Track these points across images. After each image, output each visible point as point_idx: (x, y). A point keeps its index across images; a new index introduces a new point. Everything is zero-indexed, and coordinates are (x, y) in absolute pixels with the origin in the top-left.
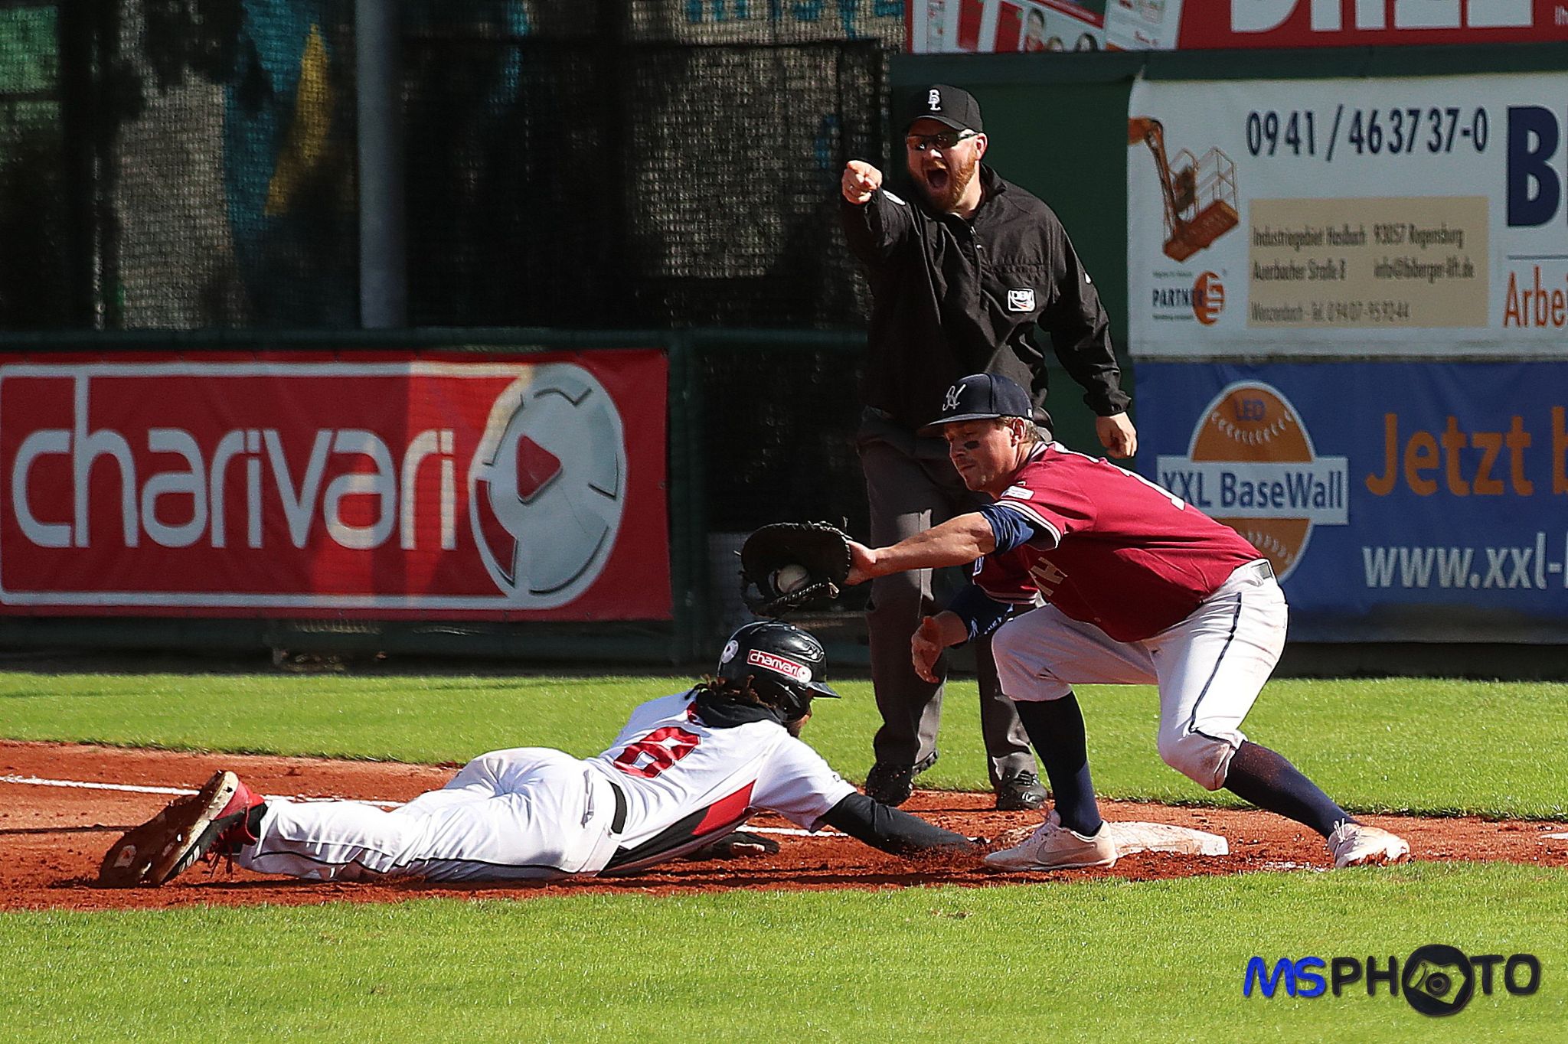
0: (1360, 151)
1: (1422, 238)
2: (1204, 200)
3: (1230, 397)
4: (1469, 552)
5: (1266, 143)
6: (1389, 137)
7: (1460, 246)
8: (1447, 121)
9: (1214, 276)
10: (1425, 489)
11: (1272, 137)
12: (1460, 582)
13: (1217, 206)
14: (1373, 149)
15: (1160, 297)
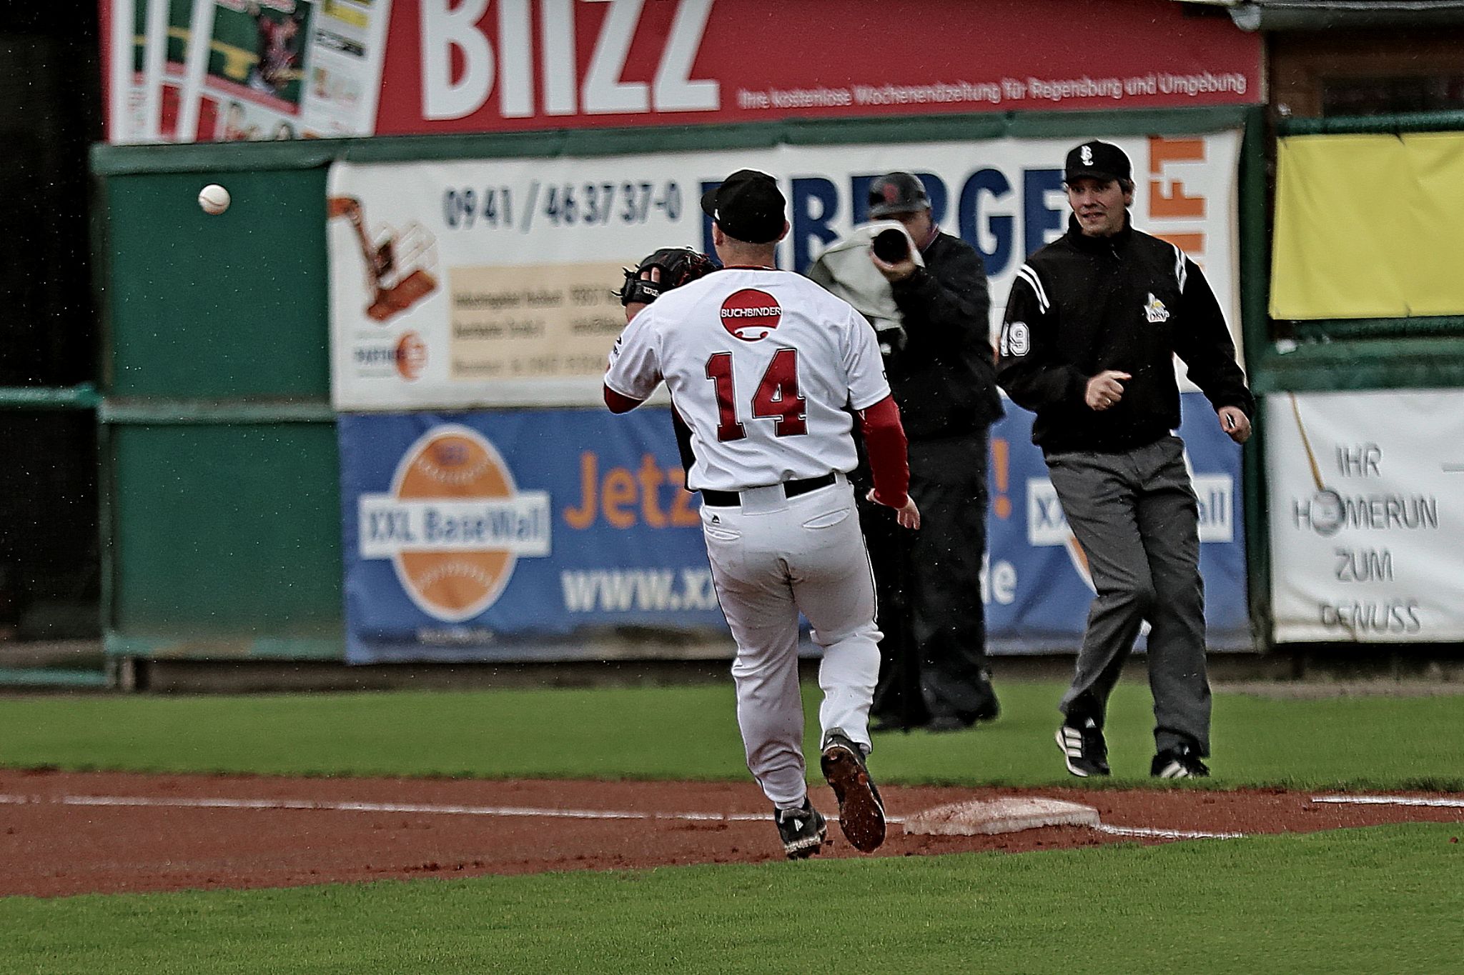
0: (556, 221)
2: (404, 266)
3: (432, 443)
5: (464, 217)
6: (582, 207)
8: (639, 194)
9: (414, 336)
10: (623, 520)
11: (469, 210)
12: (661, 604)
13: (416, 275)
14: (569, 219)
15: (365, 356)
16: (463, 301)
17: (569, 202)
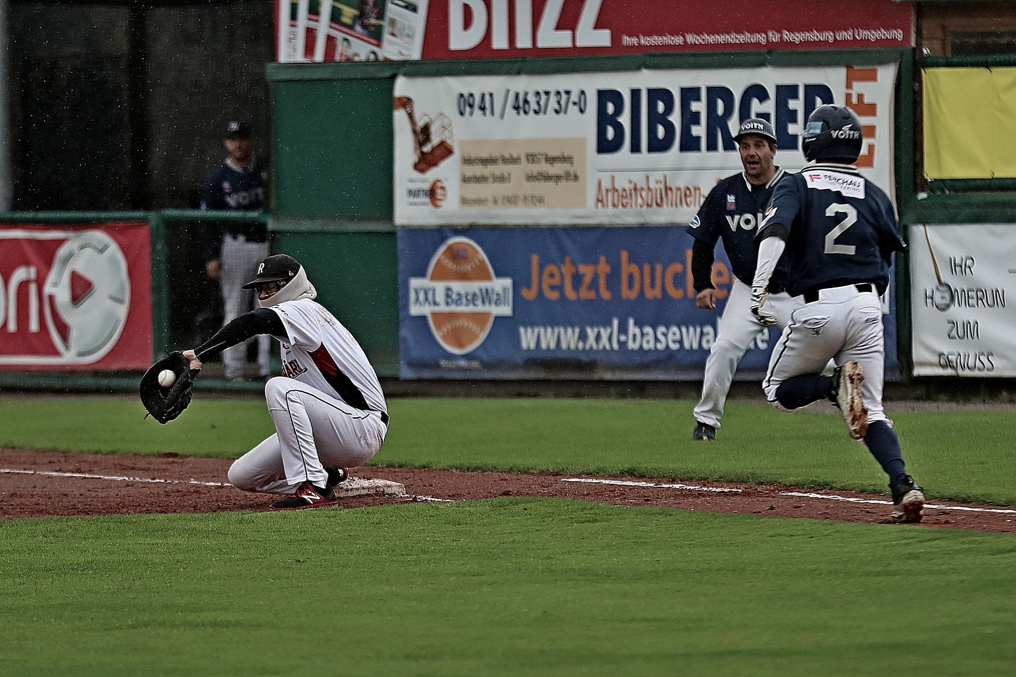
0: (518, 113)
1: (551, 160)
2: (435, 140)
3: (450, 248)
4: (577, 330)
5: (468, 109)
6: (533, 105)
7: (572, 163)
8: (564, 96)
9: (440, 181)
10: (553, 295)
11: (471, 106)
12: (572, 346)
13: (442, 144)
14: (526, 113)
15: (412, 193)
16: (467, 161)
17: (526, 102)
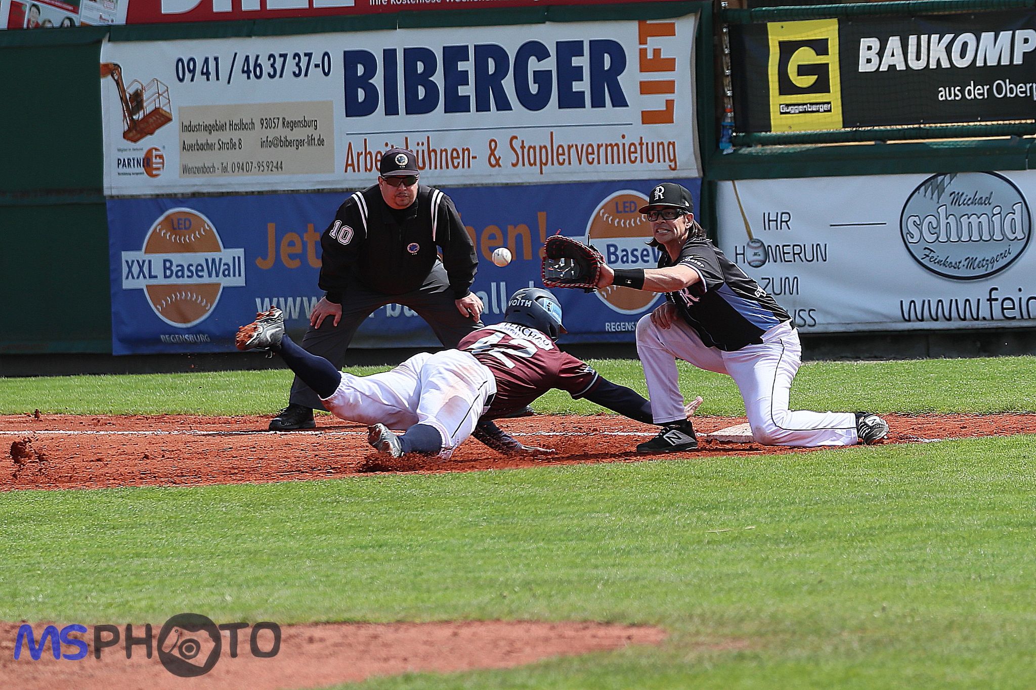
0: (249, 77)
1: (291, 125)
2: (148, 107)
3: (167, 218)
5: (188, 76)
6: (267, 68)
7: (316, 128)
8: (304, 59)
9: (156, 149)
10: (293, 264)
11: (192, 71)
13: (156, 111)
14: (257, 76)
16: (187, 128)
17: (257, 65)
